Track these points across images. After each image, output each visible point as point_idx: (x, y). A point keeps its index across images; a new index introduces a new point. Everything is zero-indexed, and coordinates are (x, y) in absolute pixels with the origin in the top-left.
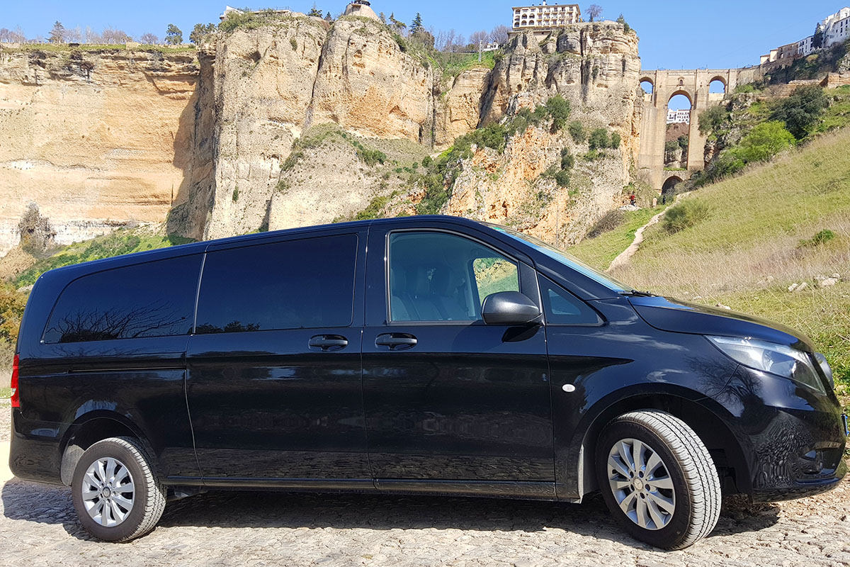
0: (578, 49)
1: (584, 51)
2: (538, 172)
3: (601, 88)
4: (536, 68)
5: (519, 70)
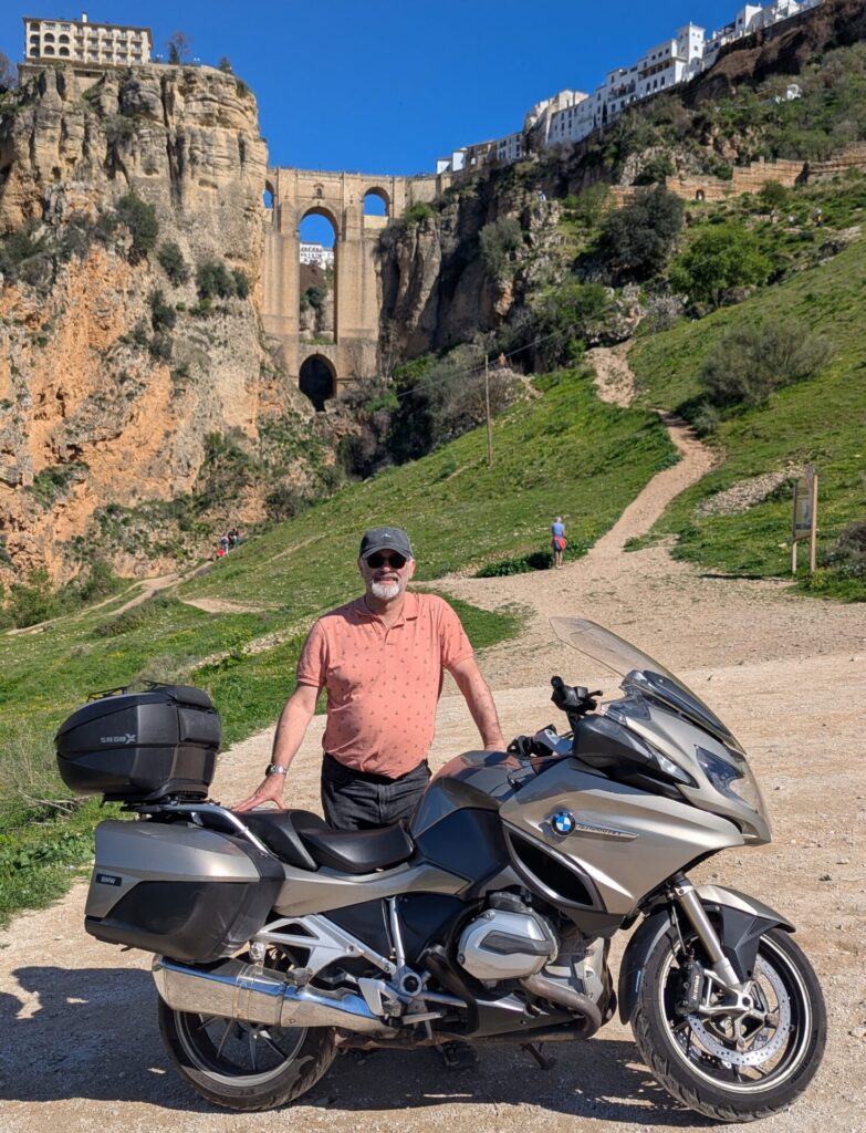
0: (159, 112)
1: (169, 118)
2: (114, 334)
3: (205, 189)
4: (87, 138)
5: (52, 139)
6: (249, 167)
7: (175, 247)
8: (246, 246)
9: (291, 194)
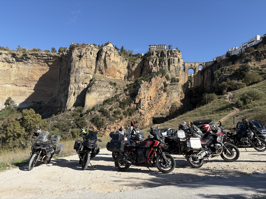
0: (167, 56)
3: (173, 67)
5: (151, 61)
6: (180, 63)
7: (168, 75)
8: (179, 74)
9: (187, 66)
